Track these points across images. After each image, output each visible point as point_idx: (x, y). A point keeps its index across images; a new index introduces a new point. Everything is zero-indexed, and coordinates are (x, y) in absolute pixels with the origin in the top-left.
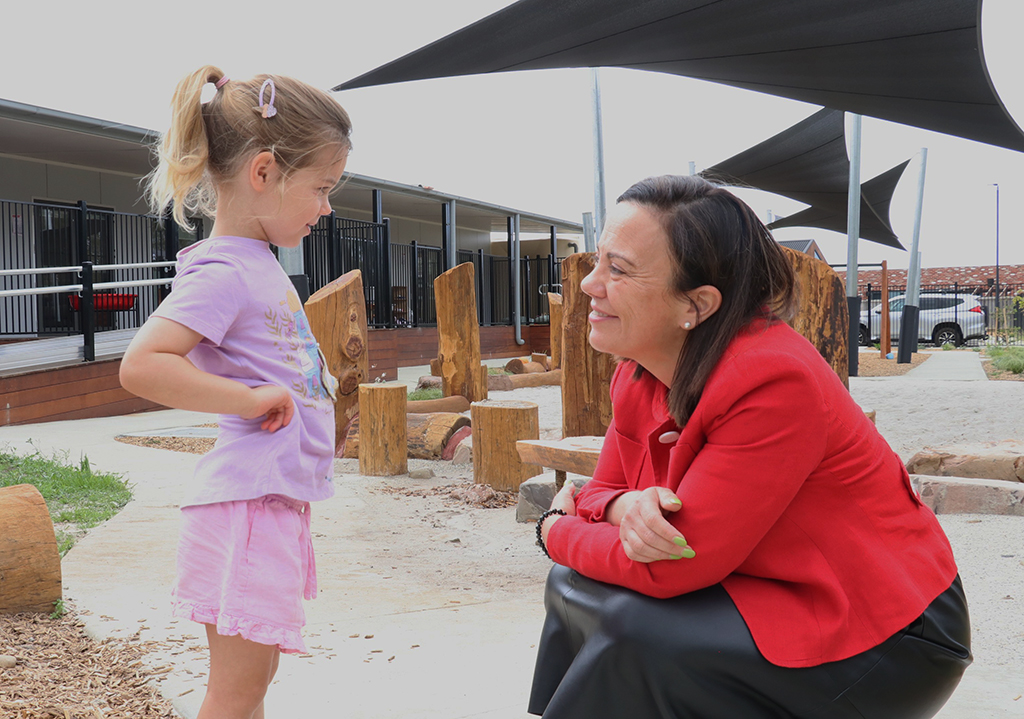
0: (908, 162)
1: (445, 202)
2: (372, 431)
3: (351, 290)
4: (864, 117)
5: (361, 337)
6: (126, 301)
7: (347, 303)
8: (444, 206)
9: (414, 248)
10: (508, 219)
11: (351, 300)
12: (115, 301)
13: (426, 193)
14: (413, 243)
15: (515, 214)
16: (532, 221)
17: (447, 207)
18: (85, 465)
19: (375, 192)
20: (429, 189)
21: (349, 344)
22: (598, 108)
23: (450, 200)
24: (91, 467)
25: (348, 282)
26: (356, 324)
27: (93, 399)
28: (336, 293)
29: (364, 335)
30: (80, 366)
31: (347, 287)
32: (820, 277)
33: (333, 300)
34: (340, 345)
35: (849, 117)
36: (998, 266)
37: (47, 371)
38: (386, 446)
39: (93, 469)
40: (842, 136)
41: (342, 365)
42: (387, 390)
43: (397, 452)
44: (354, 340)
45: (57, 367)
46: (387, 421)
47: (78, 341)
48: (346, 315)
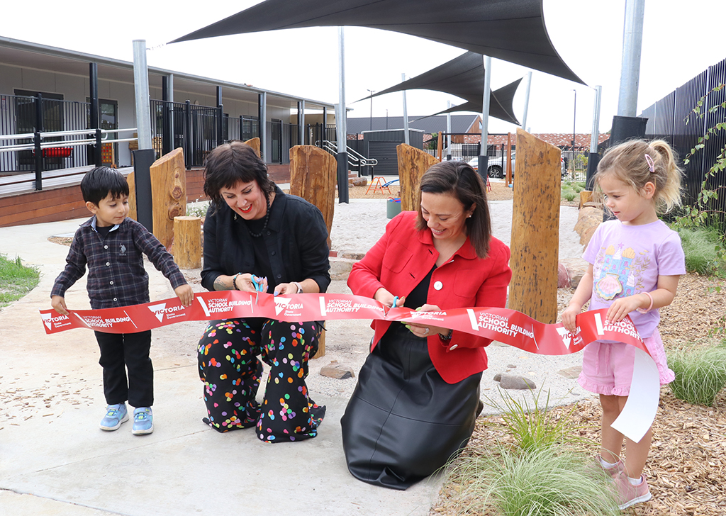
0: (521, 79)
1: (260, 93)
2: (181, 244)
3: (176, 160)
4: (492, 58)
5: (181, 187)
6: (66, 151)
7: (173, 167)
8: (259, 95)
9: (241, 120)
10: (298, 102)
11: (176, 166)
12: (59, 152)
13: (249, 88)
14: (241, 117)
15: (302, 100)
16: (312, 104)
17: (261, 96)
18: (19, 260)
19: (218, 87)
20: (250, 86)
21: (174, 191)
22: (342, 46)
23: (263, 92)
24: (22, 262)
25: (175, 156)
26: (179, 180)
27: (41, 212)
28: (167, 162)
29: (183, 186)
30: (33, 193)
31: (174, 158)
32: (429, 164)
33: (166, 166)
34: (169, 192)
35: (485, 57)
36: (574, 134)
37: (12, 197)
38: (188, 252)
39: (23, 264)
40: (483, 64)
41: (170, 202)
42: (189, 221)
43: (195, 256)
44: (177, 188)
45: (19, 194)
46: (189, 239)
47: (33, 176)
48: (173, 174)
